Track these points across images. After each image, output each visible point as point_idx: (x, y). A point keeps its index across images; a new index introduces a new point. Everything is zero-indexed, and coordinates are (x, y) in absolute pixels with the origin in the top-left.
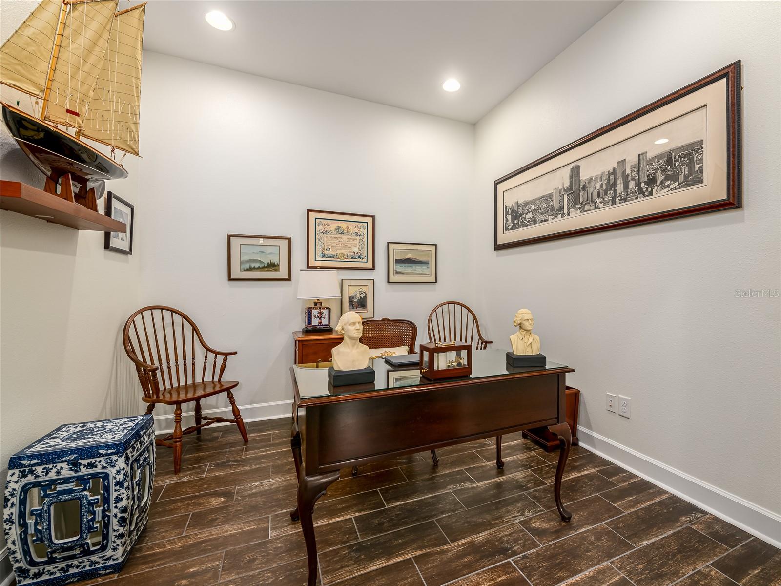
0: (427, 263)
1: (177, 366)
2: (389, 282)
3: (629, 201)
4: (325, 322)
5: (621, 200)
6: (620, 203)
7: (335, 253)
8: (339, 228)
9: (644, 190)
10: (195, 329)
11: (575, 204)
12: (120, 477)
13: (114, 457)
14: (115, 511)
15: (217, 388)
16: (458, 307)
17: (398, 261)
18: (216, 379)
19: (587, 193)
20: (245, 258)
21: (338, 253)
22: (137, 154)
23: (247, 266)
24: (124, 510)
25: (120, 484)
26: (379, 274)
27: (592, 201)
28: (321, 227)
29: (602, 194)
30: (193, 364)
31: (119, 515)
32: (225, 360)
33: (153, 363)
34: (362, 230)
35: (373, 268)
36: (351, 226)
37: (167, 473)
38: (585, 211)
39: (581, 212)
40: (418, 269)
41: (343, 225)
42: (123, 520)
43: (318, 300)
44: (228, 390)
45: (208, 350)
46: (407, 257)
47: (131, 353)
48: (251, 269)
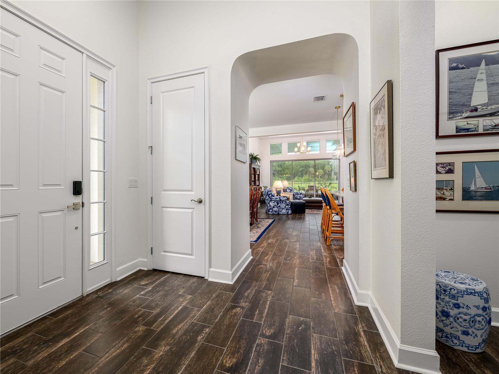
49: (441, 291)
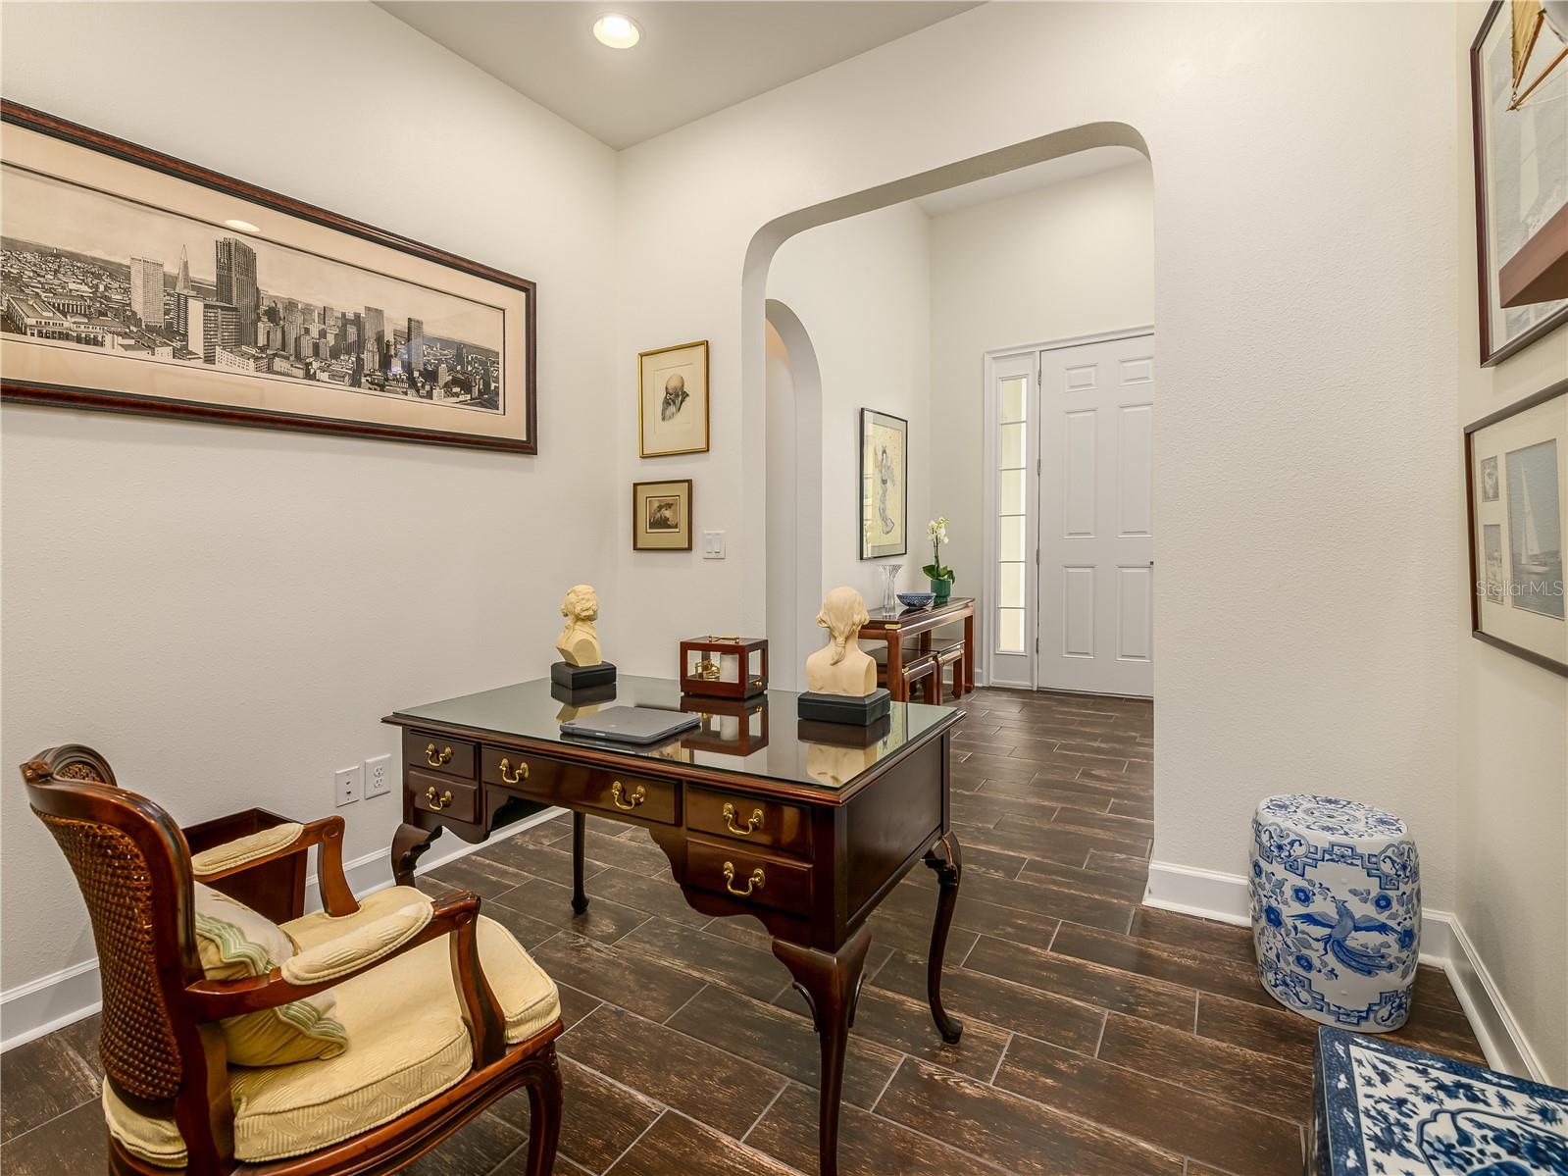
3: (389, 391)
5: (371, 383)
6: (370, 389)
9: (419, 385)
11: (239, 343)
19: (283, 332)
27: (298, 357)
29: (324, 352)
38: (270, 370)
39: (258, 369)
49: (1272, 848)
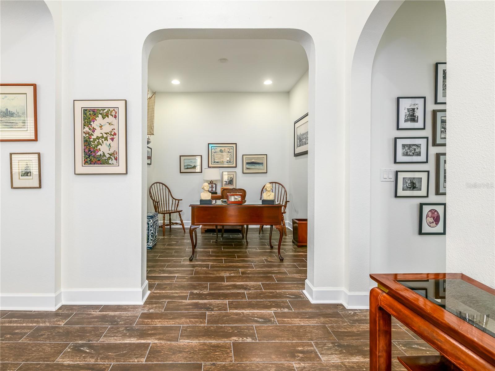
0: (262, 164)
1: (164, 203)
2: (243, 173)
4: (214, 189)
7: (219, 161)
8: (221, 150)
10: (169, 191)
12: (151, 224)
13: (150, 219)
14: (150, 233)
15: (176, 211)
16: (277, 185)
17: (247, 163)
18: (176, 209)
20: (186, 164)
21: (221, 161)
22: (153, 135)
23: (186, 167)
24: (152, 233)
25: (151, 226)
26: (239, 170)
28: (214, 150)
30: (169, 203)
31: (151, 234)
32: (178, 202)
33: (157, 200)
34: (231, 150)
35: (236, 167)
36: (226, 149)
37: (161, 236)
40: (257, 166)
41: (223, 149)
42: (152, 236)
43: (212, 180)
44: (179, 212)
45: (173, 198)
46: (252, 161)
47: (151, 197)
48: (187, 168)
